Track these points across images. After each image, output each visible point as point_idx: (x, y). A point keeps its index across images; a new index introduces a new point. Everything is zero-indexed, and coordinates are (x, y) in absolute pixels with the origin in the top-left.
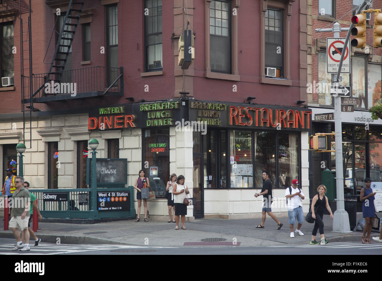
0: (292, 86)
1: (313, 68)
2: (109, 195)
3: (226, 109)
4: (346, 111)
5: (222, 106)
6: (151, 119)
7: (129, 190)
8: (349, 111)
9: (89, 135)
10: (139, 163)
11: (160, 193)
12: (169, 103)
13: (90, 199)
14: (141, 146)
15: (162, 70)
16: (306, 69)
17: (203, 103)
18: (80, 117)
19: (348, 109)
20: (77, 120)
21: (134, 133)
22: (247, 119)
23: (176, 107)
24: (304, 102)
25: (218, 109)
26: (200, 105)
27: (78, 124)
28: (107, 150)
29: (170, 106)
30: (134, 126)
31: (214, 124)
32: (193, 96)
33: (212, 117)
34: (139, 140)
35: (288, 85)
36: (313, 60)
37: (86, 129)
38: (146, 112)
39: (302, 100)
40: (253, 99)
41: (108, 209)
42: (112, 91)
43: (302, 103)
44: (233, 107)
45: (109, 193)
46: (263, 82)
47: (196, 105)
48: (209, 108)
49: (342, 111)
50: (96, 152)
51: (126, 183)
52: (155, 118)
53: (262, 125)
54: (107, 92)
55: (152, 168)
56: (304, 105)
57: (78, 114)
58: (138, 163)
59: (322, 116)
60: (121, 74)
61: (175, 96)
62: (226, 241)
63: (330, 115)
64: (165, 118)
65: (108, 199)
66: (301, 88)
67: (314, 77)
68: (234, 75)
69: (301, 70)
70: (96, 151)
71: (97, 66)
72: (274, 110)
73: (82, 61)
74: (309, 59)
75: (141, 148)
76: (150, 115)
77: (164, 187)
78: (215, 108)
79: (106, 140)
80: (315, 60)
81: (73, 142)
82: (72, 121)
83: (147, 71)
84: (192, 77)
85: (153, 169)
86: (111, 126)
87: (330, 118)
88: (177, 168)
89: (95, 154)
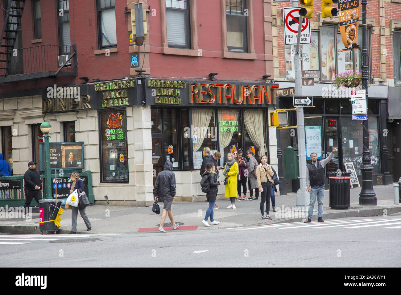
0: (257, 60)
1: (279, 40)
2: (65, 181)
3: (186, 87)
4: (307, 84)
5: (182, 83)
6: (106, 99)
7: (86, 175)
8: (309, 85)
9: (43, 118)
10: (97, 147)
11: (120, 177)
12: (124, 82)
13: (44, 186)
14: (97, 129)
15: (116, 47)
16: (272, 41)
17: (160, 81)
18: (33, 99)
19: (309, 83)
20: (30, 103)
21: (90, 115)
22: (209, 96)
23: (132, 86)
24: (269, 76)
25: (177, 86)
26: (158, 83)
27: (31, 107)
28: (62, 133)
29: (126, 85)
30: (90, 107)
31: (173, 102)
32: (150, 73)
33: (171, 96)
34: (95, 122)
35: (252, 59)
36: (279, 32)
37: (39, 112)
38: (102, 92)
39: (268, 74)
40: (216, 75)
41: (64, 195)
42: (65, 71)
43: (268, 77)
44: (194, 85)
45: (65, 179)
46: (225, 56)
47: (153, 83)
48: (168, 86)
49: (303, 84)
50: (49, 137)
51: (84, 168)
52: (111, 99)
53: (225, 102)
54: (59, 72)
55: (111, 151)
56: (270, 80)
57: (31, 96)
58: (95, 146)
59: (283, 91)
60: (73, 52)
61: (131, 74)
62: (183, 225)
63: (291, 89)
64: (121, 98)
65: (64, 186)
66: (266, 61)
67: (280, 50)
68: (194, 50)
69: (265, 42)
70: (49, 135)
71: (47, 44)
72: (239, 86)
73: (33, 39)
74: (275, 31)
75: (97, 130)
76: (106, 96)
77: (125, 170)
78: (174, 86)
79: (61, 122)
80: (281, 32)
81: (27, 126)
82: (25, 103)
83: (101, 49)
84: (148, 54)
85: (113, 152)
86: (65, 107)
87: (292, 92)
88: (136, 150)
89: (48, 139)
